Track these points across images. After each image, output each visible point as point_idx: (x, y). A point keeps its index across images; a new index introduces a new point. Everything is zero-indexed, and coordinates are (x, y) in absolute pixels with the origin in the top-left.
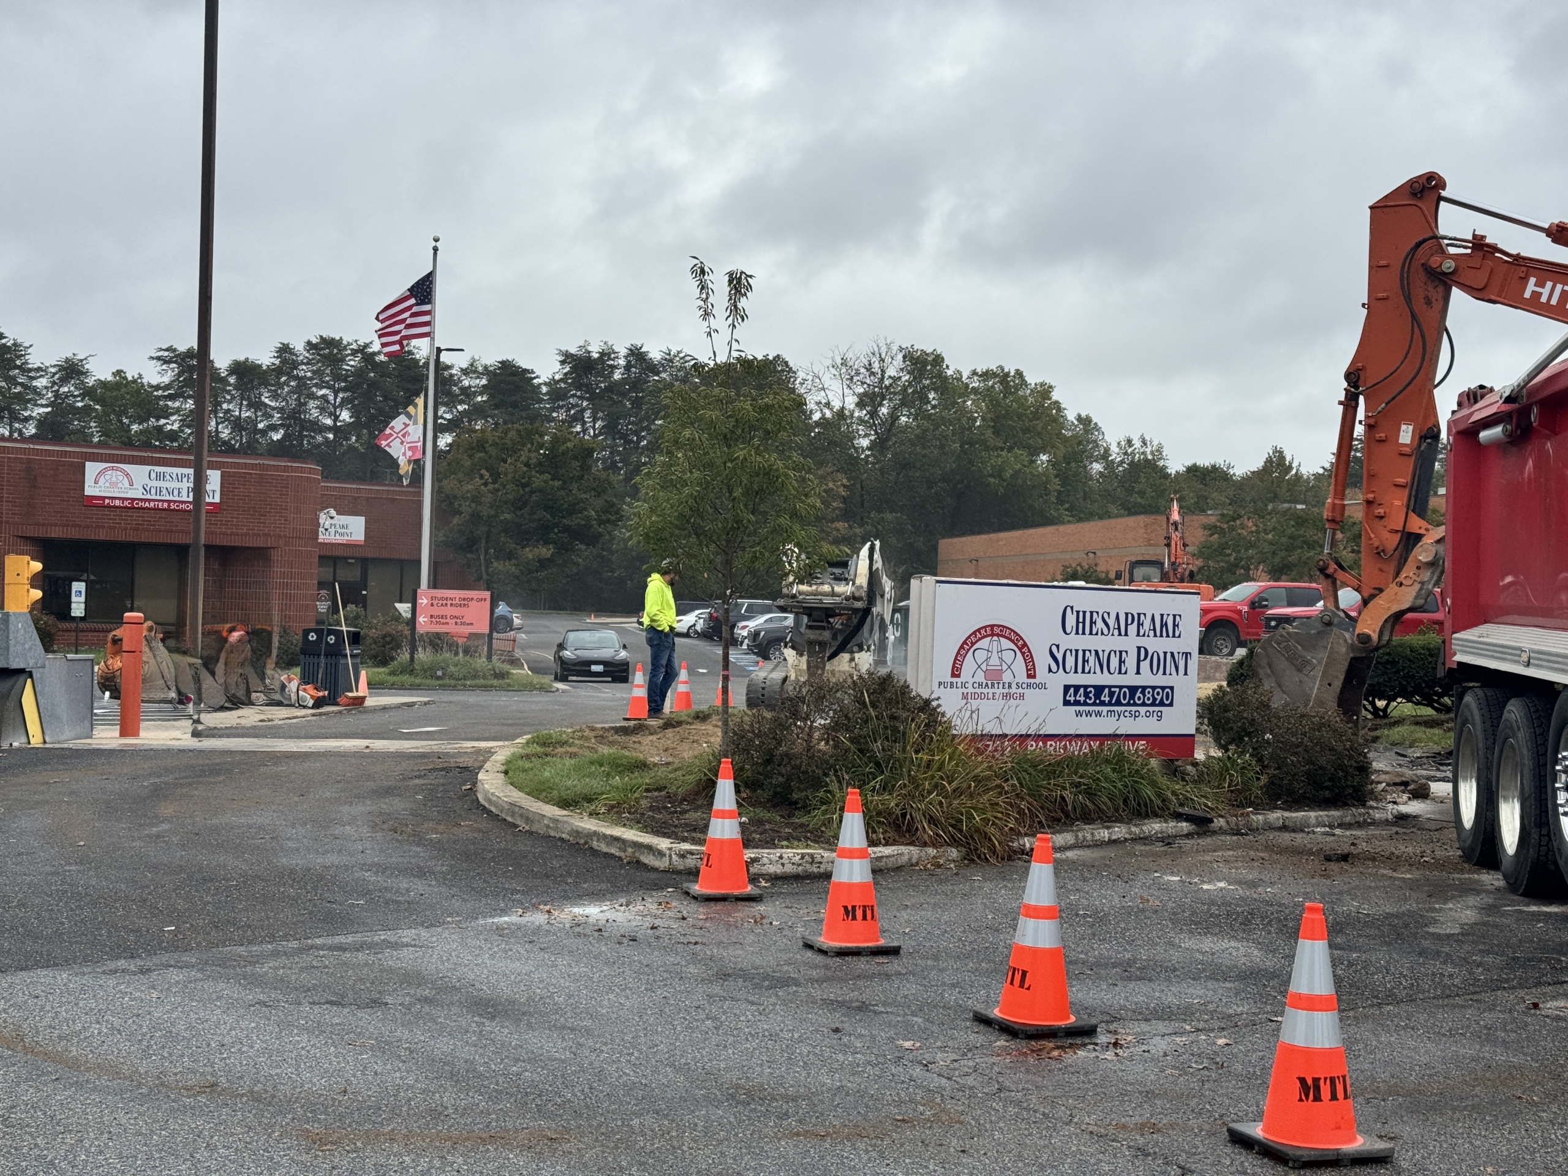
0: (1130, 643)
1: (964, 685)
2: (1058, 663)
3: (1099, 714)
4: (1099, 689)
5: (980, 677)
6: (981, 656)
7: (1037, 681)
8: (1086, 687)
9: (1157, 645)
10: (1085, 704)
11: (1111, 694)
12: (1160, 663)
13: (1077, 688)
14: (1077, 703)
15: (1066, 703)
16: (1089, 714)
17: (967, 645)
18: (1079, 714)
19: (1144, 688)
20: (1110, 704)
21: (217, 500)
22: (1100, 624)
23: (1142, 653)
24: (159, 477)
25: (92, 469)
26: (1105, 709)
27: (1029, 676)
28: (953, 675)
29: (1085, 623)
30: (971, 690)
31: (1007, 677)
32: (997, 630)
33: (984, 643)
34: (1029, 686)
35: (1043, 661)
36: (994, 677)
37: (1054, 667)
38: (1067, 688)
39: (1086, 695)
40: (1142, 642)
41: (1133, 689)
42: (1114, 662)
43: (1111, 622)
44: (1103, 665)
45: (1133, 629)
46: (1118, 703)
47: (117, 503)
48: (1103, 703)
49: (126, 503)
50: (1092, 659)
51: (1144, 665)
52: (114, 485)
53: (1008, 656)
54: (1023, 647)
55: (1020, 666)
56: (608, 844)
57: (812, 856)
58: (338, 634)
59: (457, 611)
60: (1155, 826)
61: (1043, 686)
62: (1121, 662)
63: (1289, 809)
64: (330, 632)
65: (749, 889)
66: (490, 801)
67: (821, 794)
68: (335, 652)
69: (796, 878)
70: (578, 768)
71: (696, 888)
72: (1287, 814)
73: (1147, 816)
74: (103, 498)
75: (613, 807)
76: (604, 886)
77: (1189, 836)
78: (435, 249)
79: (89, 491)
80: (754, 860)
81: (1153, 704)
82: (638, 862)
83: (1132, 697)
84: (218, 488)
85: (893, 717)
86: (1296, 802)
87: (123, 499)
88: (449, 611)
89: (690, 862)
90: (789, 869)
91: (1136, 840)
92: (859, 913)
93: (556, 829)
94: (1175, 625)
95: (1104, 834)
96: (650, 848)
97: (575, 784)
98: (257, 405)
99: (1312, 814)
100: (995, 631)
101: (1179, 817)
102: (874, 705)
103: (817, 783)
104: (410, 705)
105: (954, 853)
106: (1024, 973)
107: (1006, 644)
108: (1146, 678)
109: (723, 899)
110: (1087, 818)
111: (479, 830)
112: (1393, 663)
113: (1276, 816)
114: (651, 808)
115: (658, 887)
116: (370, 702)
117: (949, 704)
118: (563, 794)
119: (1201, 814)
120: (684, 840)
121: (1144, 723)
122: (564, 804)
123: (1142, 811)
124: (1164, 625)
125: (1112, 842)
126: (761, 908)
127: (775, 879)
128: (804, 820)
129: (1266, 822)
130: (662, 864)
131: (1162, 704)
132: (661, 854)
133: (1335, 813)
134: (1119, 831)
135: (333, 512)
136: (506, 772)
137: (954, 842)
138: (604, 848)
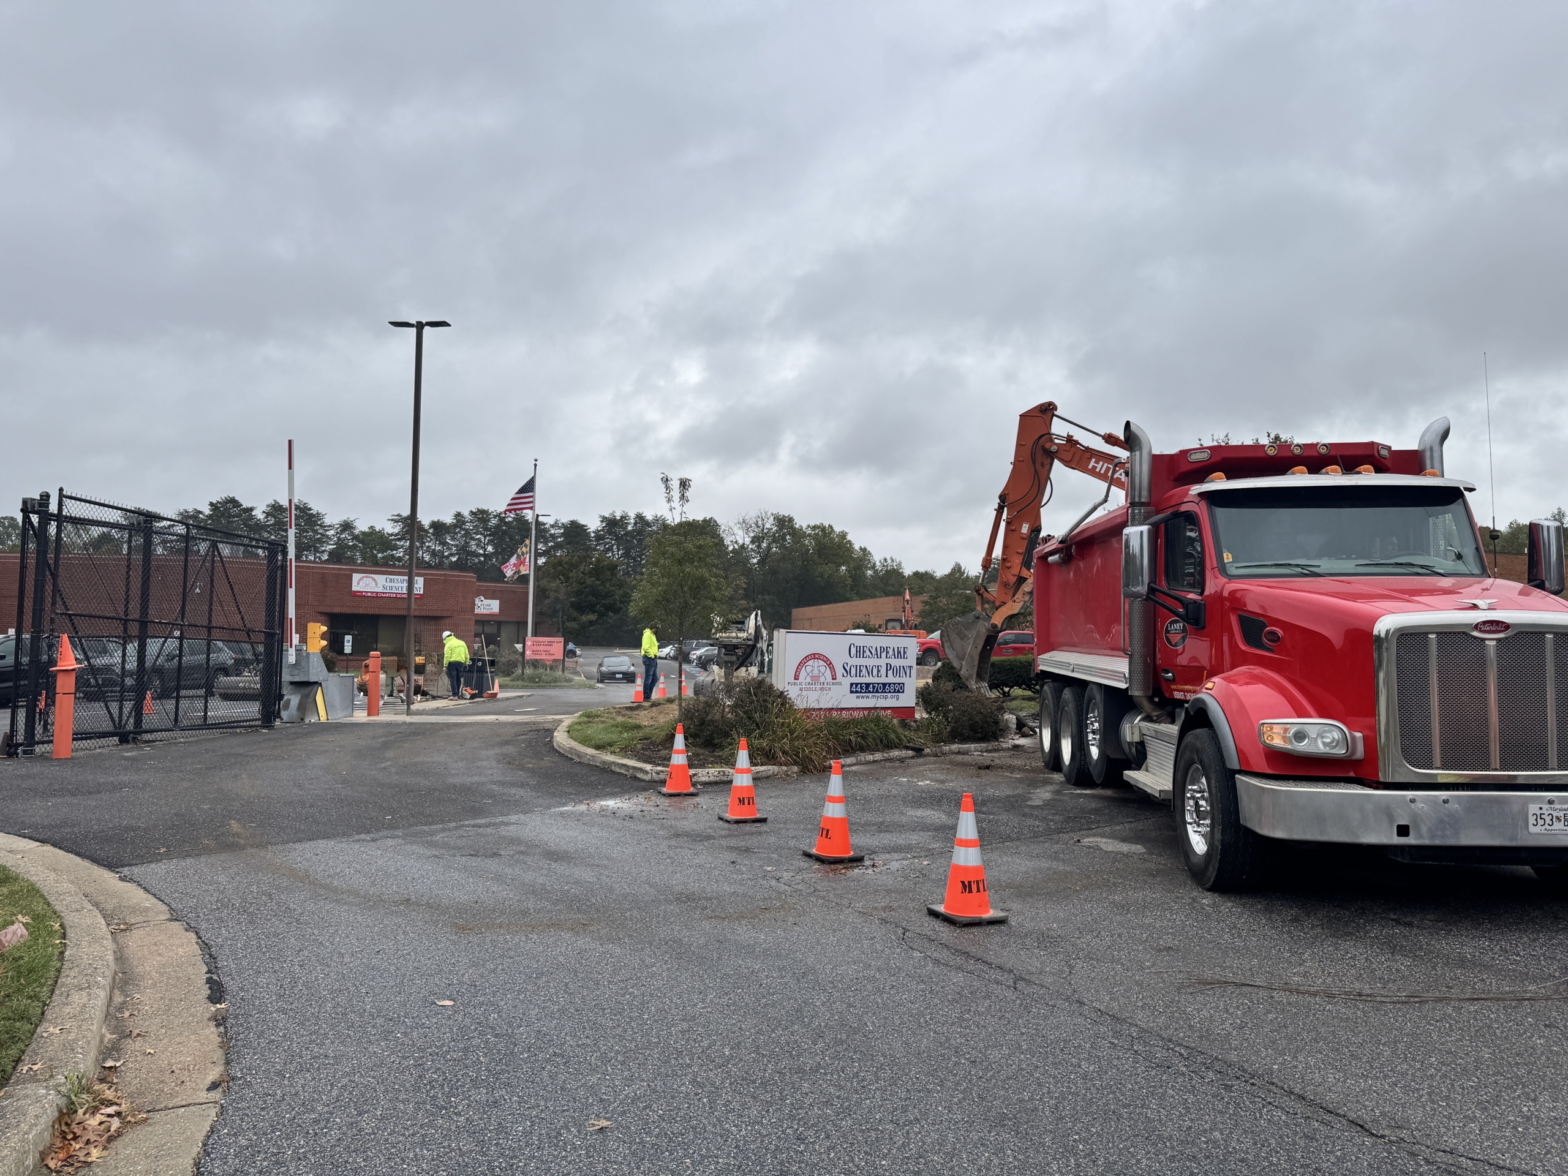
0: (883, 662)
1: (800, 684)
2: (847, 671)
3: (868, 697)
4: (868, 685)
5: (809, 680)
6: (809, 669)
7: (837, 681)
8: (861, 684)
9: (896, 662)
10: (861, 692)
11: (874, 687)
12: (897, 671)
13: (857, 684)
14: (857, 692)
15: (852, 692)
16: (863, 697)
17: (802, 664)
18: (858, 697)
19: (890, 684)
20: (873, 692)
21: (422, 592)
22: (868, 653)
23: (889, 667)
24: (391, 581)
25: (356, 577)
26: (870, 695)
27: (833, 679)
28: (795, 679)
29: (860, 652)
30: (804, 686)
31: (822, 680)
32: (817, 656)
33: (810, 663)
34: (833, 684)
35: (840, 671)
36: (815, 679)
37: (845, 674)
38: (852, 685)
39: (861, 688)
40: (889, 661)
41: (884, 685)
42: (875, 671)
43: (873, 651)
44: (870, 673)
45: (884, 655)
46: (877, 692)
47: (369, 594)
48: (869, 692)
49: (374, 595)
50: (864, 670)
51: (890, 673)
52: (367, 585)
53: (823, 669)
54: (830, 664)
55: (828, 674)
56: (620, 768)
57: (724, 772)
58: (483, 661)
59: (547, 648)
60: (895, 753)
61: (840, 684)
62: (878, 671)
63: (961, 743)
64: (479, 660)
65: (692, 790)
66: (559, 747)
67: (729, 740)
68: (482, 670)
69: (716, 783)
70: (605, 729)
71: (664, 790)
72: (960, 746)
73: (892, 748)
74: (362, 592)
75: (623, 748)
76: (617, 790)
77: (912, 757)
78: (535, 465)
79: (354, 589)
80: (695, 775)
81: (894, 692)
82: (635, 777)
83: (884, 688)
84: (422, 586)
85: (765, 701)
86: (965, 740)
87: (372, 592)
88: (542, 648)
89: (662, 776)
90: (712, 779)
91: (886, 760)
92: (746, 801)
93: (593, 760)
94: (904, 653)
95: (870, 758)
96: (641, 770)
97: (605, 737)
98: (444, 544)
99: (973, 746)
100: (815, 656)
101: (907, 748)
102: (756, 695)
103: (727, 735)
104: (521, 697)
105: (795, 769)
106: (828, 831)
107: (822, 663)
108: (891, 679)
109: (678, 795)
110: (862, 750)
111: (554, 762)
112: (1011, 669)
113: (955, 747)
114: (643, 749)
115: (645, 790)
116: (500, 696)
117: (793, 693)
118: (598, 743)
119: (918, 746)
120: (659, 765)
121: (890, 702)
122: (598, 747)
123: (889, 746)
124: (899, 652)
125: (874, 761)
126: (697, 799)
127: (705, 784)
128: (720, 753)
129: (950, 750)
130: (647, 778)
131: (898, 692)
132: (647, 772)
133: (984, 745)
134: (878, 756)
135: (482, 598)
136: (568, 732)
137: (796, 763)
138: (618, 770)
